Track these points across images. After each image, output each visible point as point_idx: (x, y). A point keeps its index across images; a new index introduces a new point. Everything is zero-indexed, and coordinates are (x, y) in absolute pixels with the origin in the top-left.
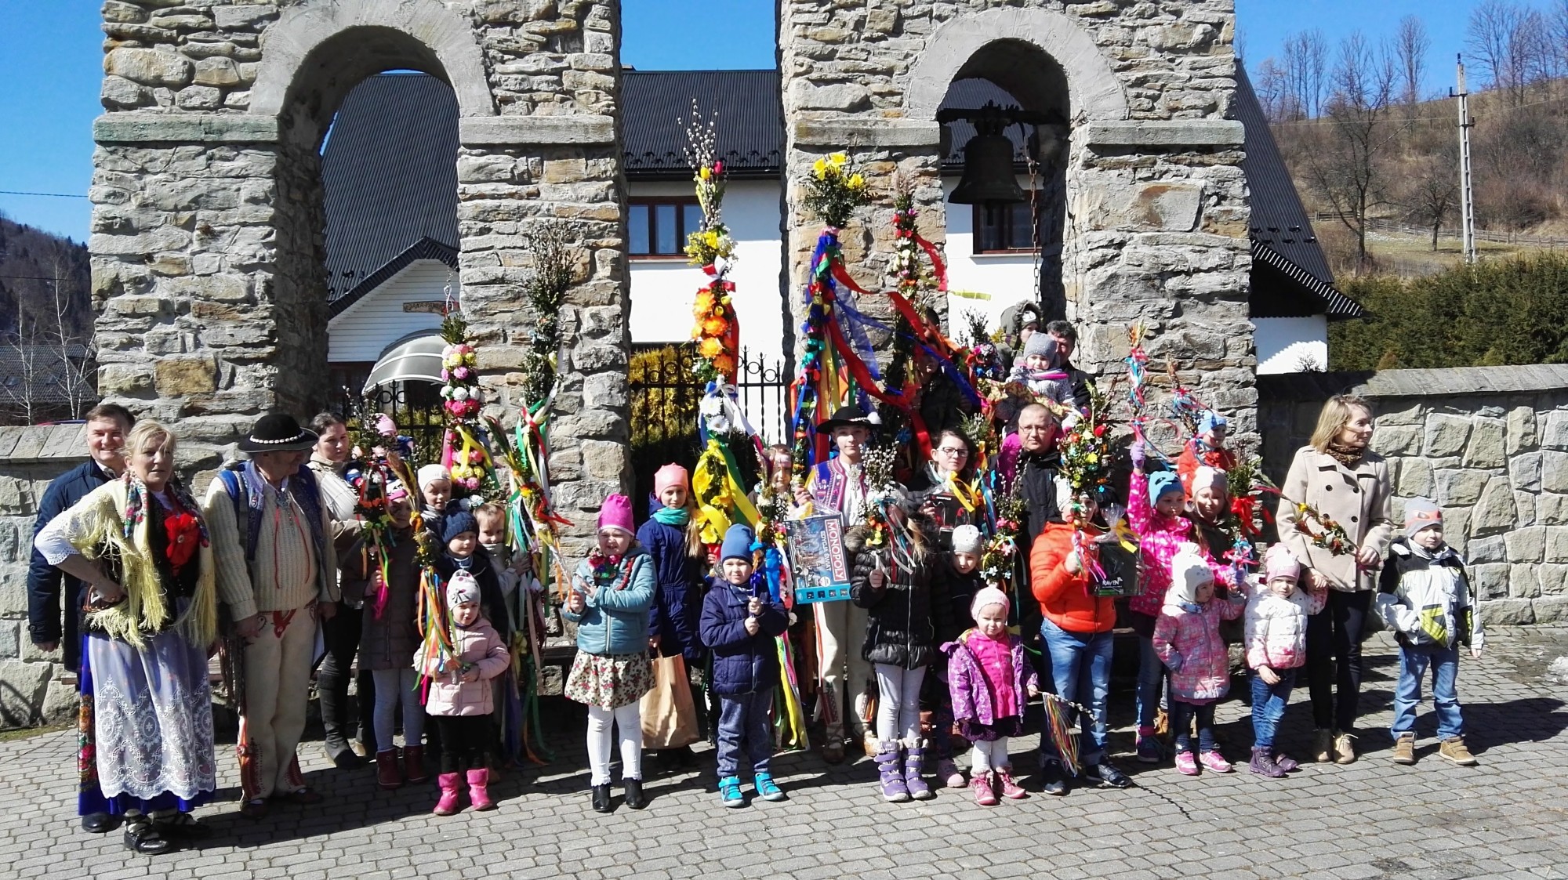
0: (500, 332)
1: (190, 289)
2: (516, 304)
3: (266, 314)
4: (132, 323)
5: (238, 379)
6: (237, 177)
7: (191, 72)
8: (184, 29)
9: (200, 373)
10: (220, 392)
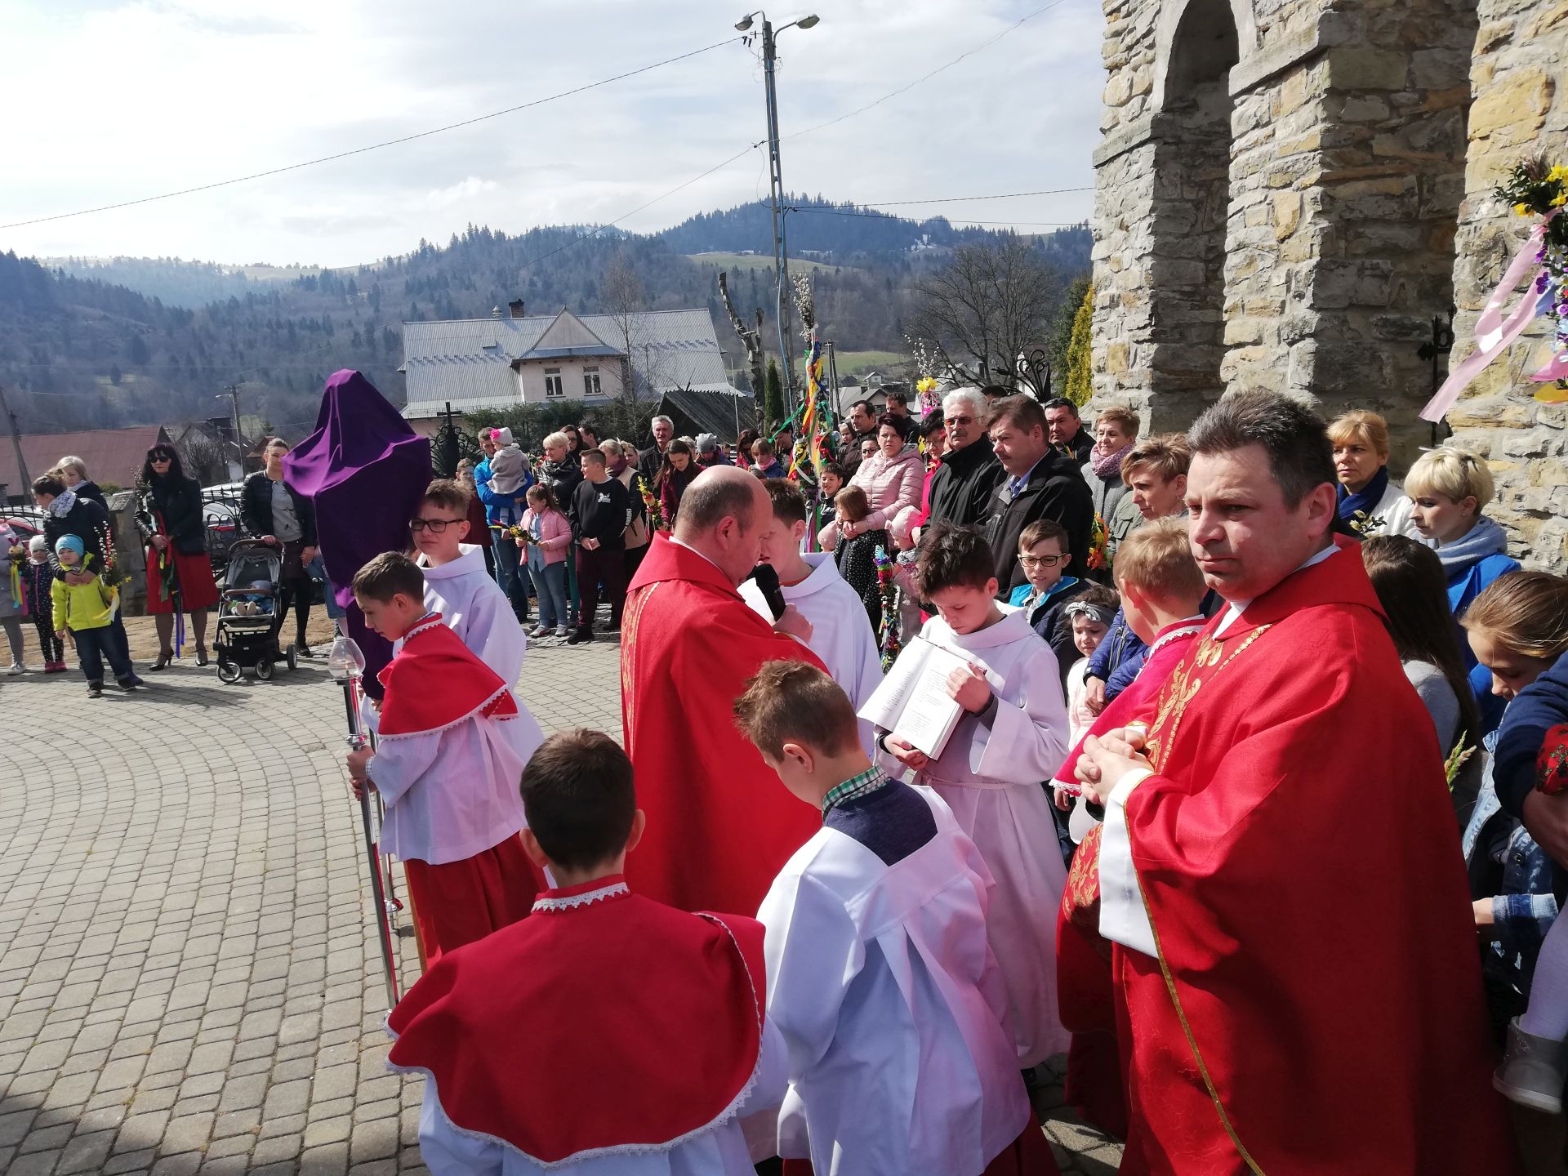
0: (1240, 302)
1: (1121, 283)
2: (1251, 270)
3: (1147, 300)
4: (1103, 311)
5: (1138, 360)
6: (1138, 178)
7: (1131, 87)
8: (1130, 48)
9: (1121, 354)
10: (1130, 370)
